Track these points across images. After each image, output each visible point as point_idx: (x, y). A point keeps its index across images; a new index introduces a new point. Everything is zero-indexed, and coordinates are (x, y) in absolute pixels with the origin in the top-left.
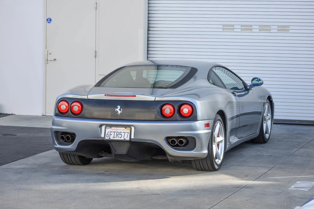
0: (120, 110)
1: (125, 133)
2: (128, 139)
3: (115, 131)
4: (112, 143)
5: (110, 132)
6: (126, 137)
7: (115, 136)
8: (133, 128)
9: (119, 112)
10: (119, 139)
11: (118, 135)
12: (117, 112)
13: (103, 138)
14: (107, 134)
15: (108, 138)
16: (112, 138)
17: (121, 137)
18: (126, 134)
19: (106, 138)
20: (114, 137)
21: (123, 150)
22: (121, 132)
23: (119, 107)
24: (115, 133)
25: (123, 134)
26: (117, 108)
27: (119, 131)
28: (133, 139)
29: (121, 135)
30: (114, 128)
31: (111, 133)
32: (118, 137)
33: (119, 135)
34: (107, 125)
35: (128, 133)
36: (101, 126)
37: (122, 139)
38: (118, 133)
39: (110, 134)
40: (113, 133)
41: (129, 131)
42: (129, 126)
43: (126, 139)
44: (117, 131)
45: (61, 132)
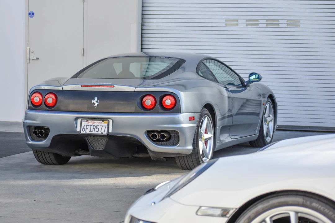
0: (97, 102)
1: (102, 126)
2: (105, 133)
3: (91, 124)
4: (89, 138)
5: (87, 125)
6: (103, 131)
7: (92, 130)
8: (111, 121)
9: (96, 104)
10: (96, 133)
11: (94, 129)
12: (94, 103)
13: (78, 132)
14: (83, 128)
15: (84, 132)
16: (88, 132)
17: (97, 131)
18: (104, 128)
19: (82, 132)
20: (90, 131)
21: (100, 146)
22: (98, 126)
23: (96, 99)
24: (92, 127)
25: (100, 128)
26: (94, 99)
27: (96, 125)
28: (111, 133)
29: (98, 129)
30: (90, 121)
31: (87, 127)
32: (95, 131)
33: (96, 129)
34: (83, 119)
35: (106, 126)
36: (76, 119)
37: (99, 133)
38: (94, 127)
39: (87, 128)
40: (89, 127)
41: (106, 125)
42: (107, 119)
43: (104, 133)
44: (94, 125)
45: (34, 126)
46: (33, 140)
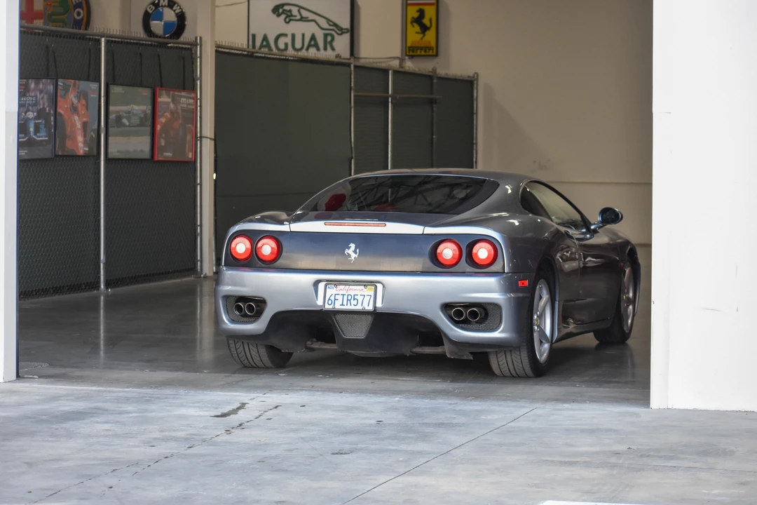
0: (355, 252)
1: (364, 296)
2: (370, 308)
3: (344, 292)
4: (339, 317)
5: (335, 295)
6: (365, 305)
7: (345, 303)
8: (380, 287)
9: (353, 256)
10: (353, 307)
12: (349, 255)
13: (320, 306)
14: (329, 299)
15: (331, 307)
16: (338, 306)
17: (356, 304)
18: (367, 298)
19: (327, 306)
20: (342, 305)
21: (358, 331)
22: (357, 295)
23: (353, 246)
24: (345, 297)
25: (360, 299)
26: (349, 248)
27: (352, 293)
28: (380, 308)
29: (356, 301)
30: (342, 287)
32: (351, 305)
33: (352, 301)
34: (329, 282)
35: (371, 296)
36: (316, 283)
37: (359, 307)
38: (349, 298)
39: (335, 299)
40: (339, 297)
41: (372, 293)
42: (372, 283)
43: (367, 308)
44: (348, 293)
45: (236, 296)
46: (233, 321)
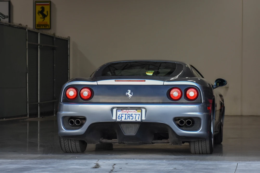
0: (131, 94)
1: (136, 114)
2: (140, 120)
3: (126, 113)
5: (122, 114)
6: (137, 119)
7: (127, 118)
8: (144, 110)
9: (130, 96)
10: (131, 120)
11: (129, 117)
12: (128, 95)
13: (114, 120)
14: (119, 117)
15: (120, 120)
16: (123, 120)
17: (132, 118)
18: (137, 116)
19: (118, 120)
20: (125, 119)
22: (133, 114)
23: (129, 91)
24: (127, 115)
25: (134, 116)
26: (128, 92)
27: (130, 113)
28: (143, 120)
29: (132, 117)
30: (125, 111)
31: (123, 115)
32: (130, 119)
33: (130, 117)
34: (118, 108)
35: (139, 114)
36: (113, 108)
37: (134, 120)
38: (129, 115)
39: (122, 117)
40: (124, 116)
41: (140, 113)
42: (140, 108)
43: (138, 120)
44: (128, 113)
45: (69, 116)
46: (67, 129)
